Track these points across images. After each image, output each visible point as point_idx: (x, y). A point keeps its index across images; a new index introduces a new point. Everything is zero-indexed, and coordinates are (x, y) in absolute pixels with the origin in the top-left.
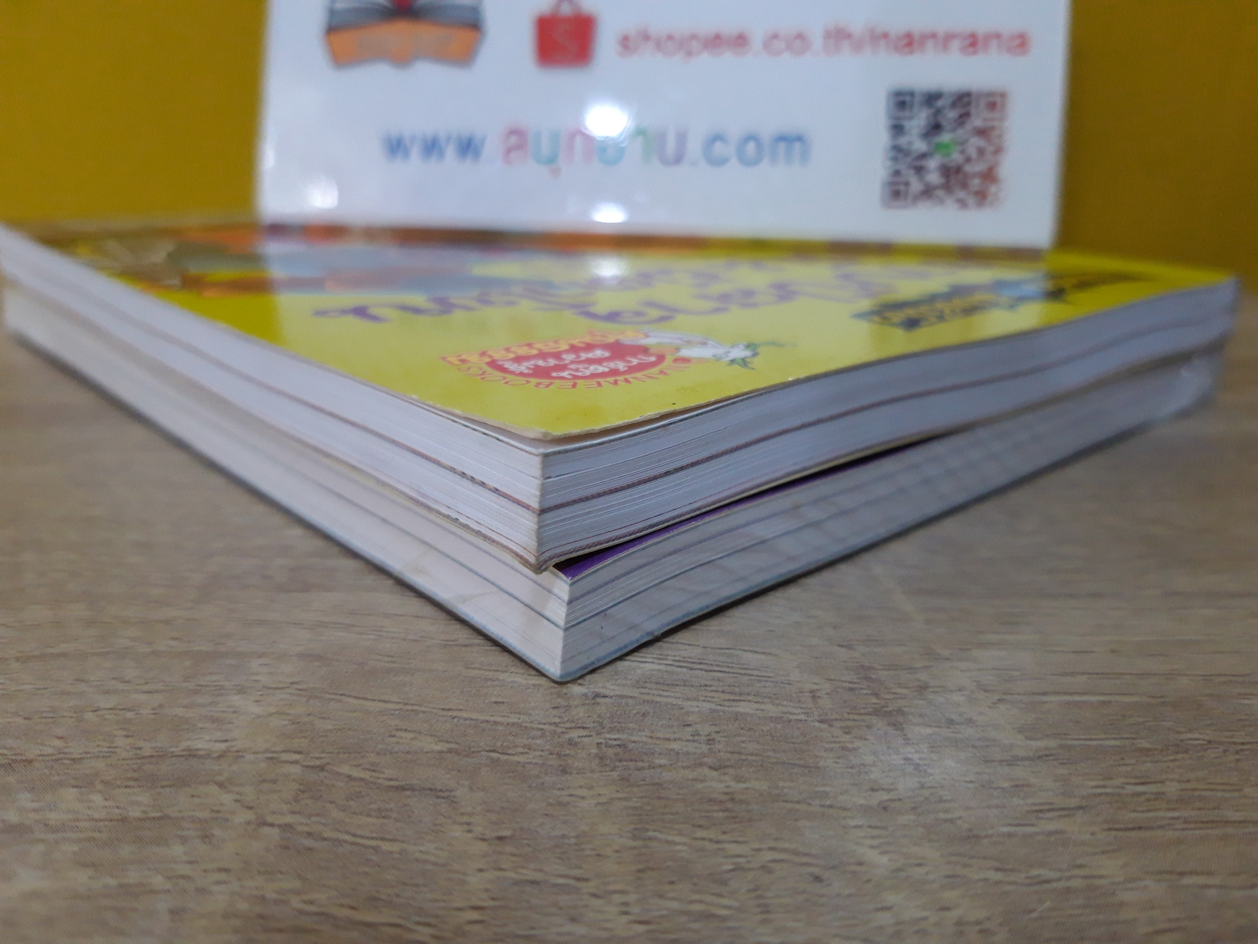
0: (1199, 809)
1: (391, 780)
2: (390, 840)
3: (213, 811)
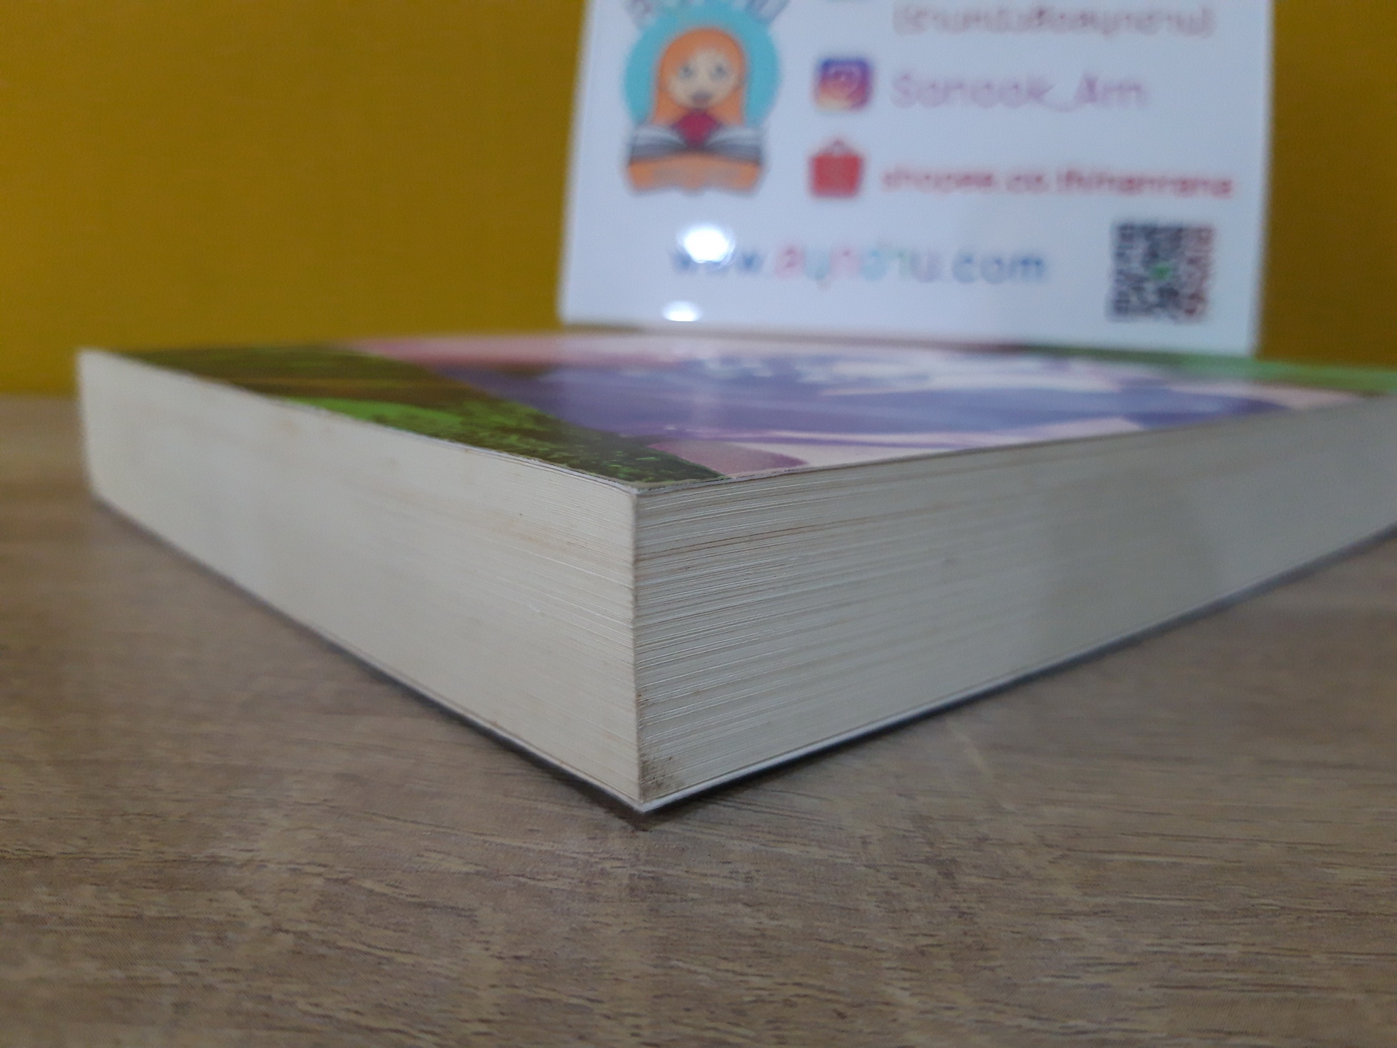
0: (1260, 972)
1: (414, 896)
2: (405, 953)
3: (229, 915)
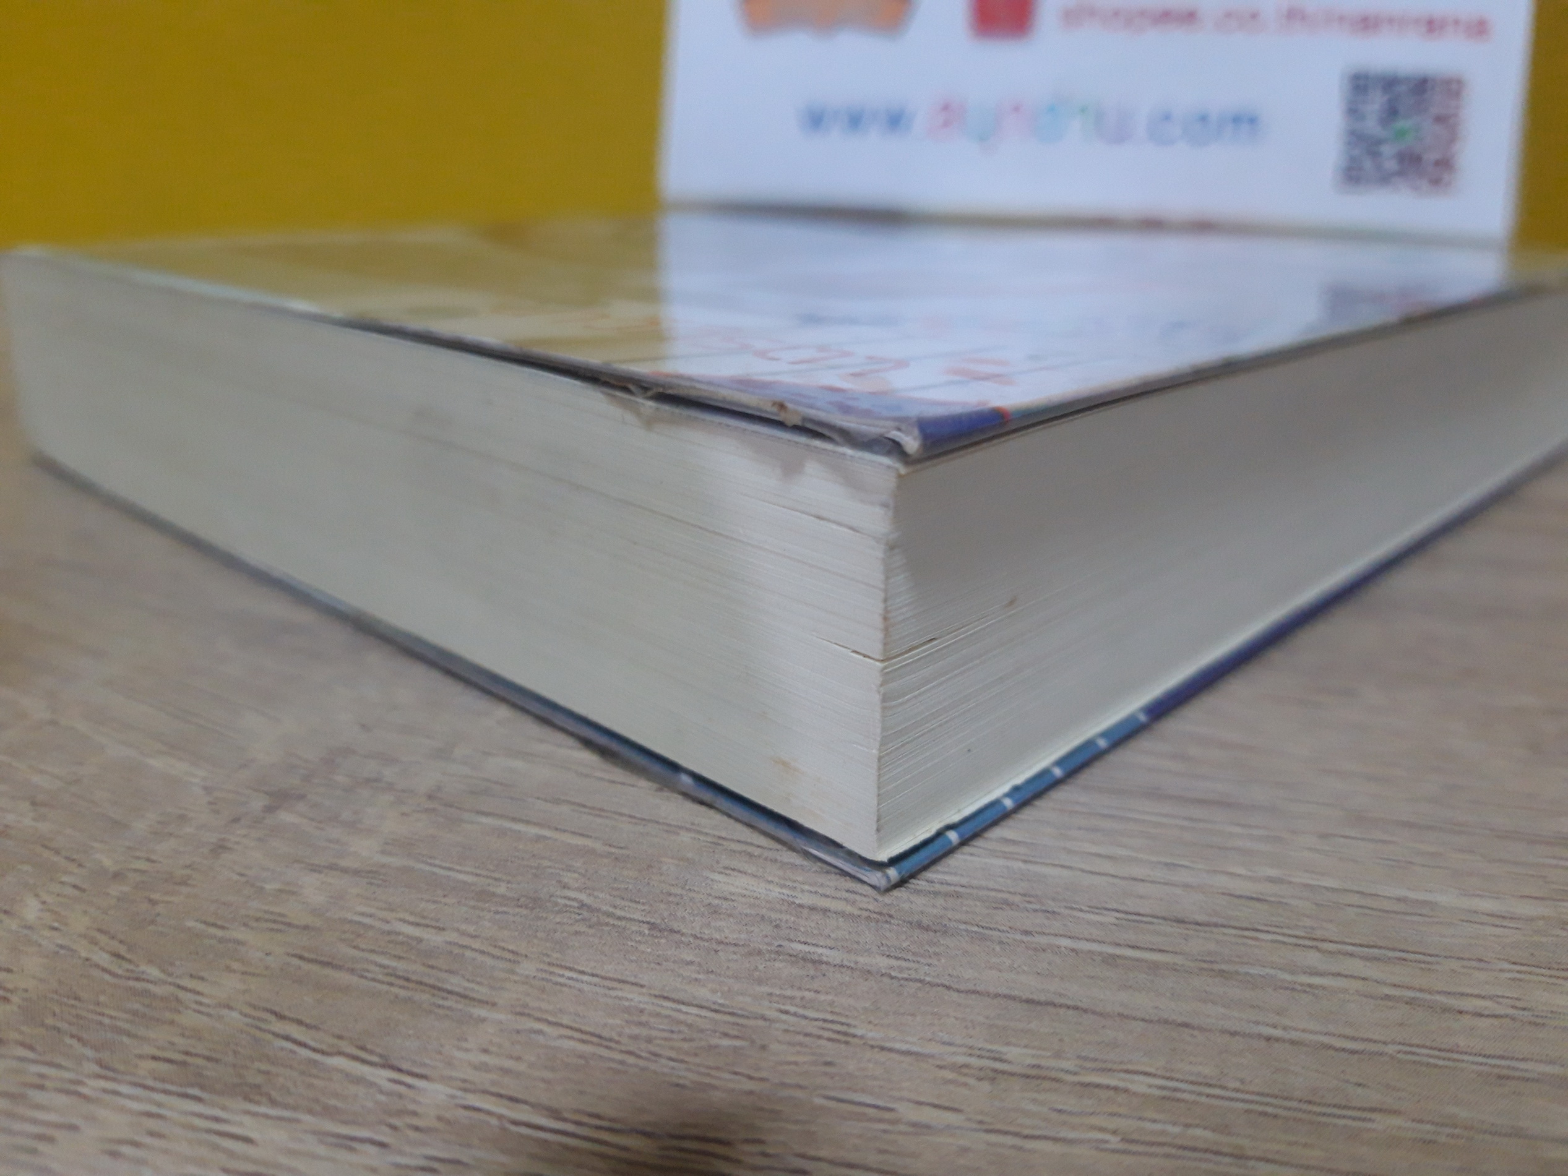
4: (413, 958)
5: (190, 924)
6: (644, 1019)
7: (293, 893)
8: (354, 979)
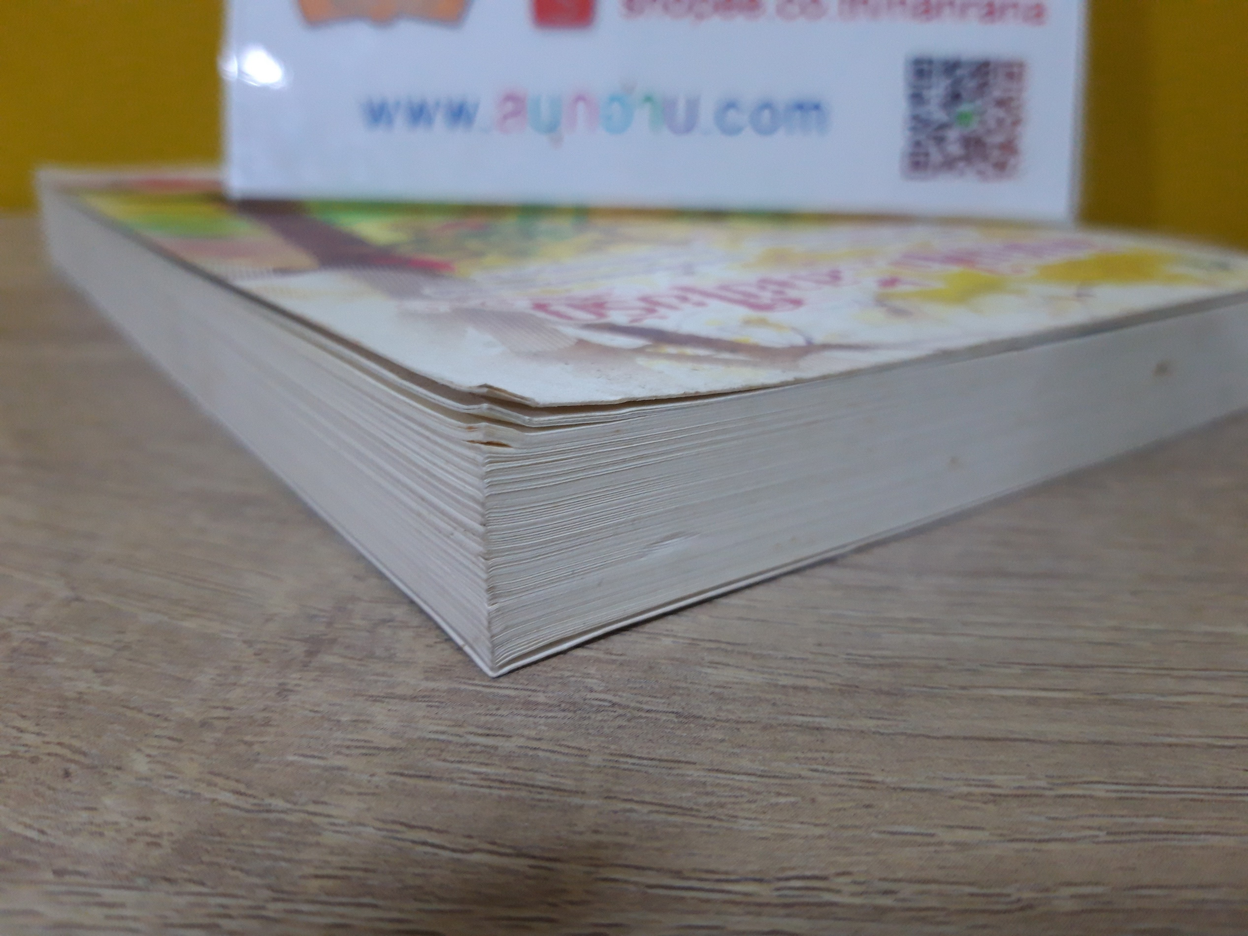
4: (497, 763)
5: (291, 758)
6: (709, 789)
7: (368, 722)
8: (457, 787)
